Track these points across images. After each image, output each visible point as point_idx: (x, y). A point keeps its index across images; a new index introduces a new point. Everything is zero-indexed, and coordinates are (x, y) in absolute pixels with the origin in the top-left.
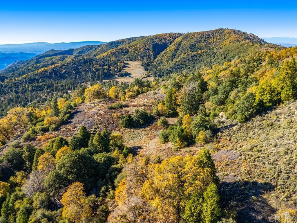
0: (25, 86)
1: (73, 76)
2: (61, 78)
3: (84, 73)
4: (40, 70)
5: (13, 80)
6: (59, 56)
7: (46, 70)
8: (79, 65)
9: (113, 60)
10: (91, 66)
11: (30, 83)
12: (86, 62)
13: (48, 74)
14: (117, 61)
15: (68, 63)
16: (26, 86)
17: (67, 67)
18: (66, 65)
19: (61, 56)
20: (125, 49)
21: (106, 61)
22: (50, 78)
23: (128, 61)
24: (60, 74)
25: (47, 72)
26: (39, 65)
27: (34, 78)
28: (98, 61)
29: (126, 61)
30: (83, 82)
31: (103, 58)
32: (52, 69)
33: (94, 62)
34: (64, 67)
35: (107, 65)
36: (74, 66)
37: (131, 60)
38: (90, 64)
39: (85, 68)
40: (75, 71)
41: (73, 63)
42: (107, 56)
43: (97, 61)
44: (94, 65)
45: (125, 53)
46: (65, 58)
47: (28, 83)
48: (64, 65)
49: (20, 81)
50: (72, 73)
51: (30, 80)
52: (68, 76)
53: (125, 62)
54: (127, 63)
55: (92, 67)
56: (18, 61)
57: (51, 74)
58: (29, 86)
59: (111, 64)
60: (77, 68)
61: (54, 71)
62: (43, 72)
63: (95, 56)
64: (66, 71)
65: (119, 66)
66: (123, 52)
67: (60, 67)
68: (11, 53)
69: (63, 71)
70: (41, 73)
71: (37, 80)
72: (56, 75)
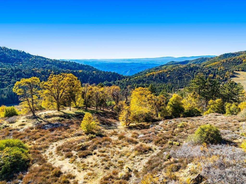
1: (175, 81)
2: (164, 81)
3: (186, 79)
4: (149, 74)
7: (153, 74)
8: (184, 72)
9: (221, 69)
10: (195, 73)
12: (191, 69)
13: (154, 77)
14: (226, 70)
15: (174, 70)
16: (134, 85)
17: (172, 73)
18: (172, 71)
20: (238, 59)
21: (213, 69)
22: (154, 81)
23: (239, 71)
24: (164, 78)
25: (154, 76)
27: (142, 80)
28: (204, 70)
29: (236, 71)
30: (183, 88)
31: (210, 67)
32: (158, 74)
33: (199, 70)
34: (169, 72)
35: (212, 73)
36: (179, 72)
37: (243, 71)
38: (195, 72)
39: (189, 75)
40: (178, 77)
41: (178, 69)
42: (215, 65)
43: (202, 69)
44: (198, 73)
45: (238, 63)
47: (136, 83)
50: (175, 79)
51: (139, 81)
52: (170, 81)
53: (234, 72)
54: (237, 73)
55: (196, 75)
57: (156, 77)
59: (217, 73)
60: (181, 74)
61: (159, 75)
62: (151, 76)
63: (204, 65)
64: (169, 76)
65: (226, 75)
66: (235, 62)
67: (166, 72)
69: (167, 76)
70: (149, 76)
71: (144, 81)
72: (160, 78)
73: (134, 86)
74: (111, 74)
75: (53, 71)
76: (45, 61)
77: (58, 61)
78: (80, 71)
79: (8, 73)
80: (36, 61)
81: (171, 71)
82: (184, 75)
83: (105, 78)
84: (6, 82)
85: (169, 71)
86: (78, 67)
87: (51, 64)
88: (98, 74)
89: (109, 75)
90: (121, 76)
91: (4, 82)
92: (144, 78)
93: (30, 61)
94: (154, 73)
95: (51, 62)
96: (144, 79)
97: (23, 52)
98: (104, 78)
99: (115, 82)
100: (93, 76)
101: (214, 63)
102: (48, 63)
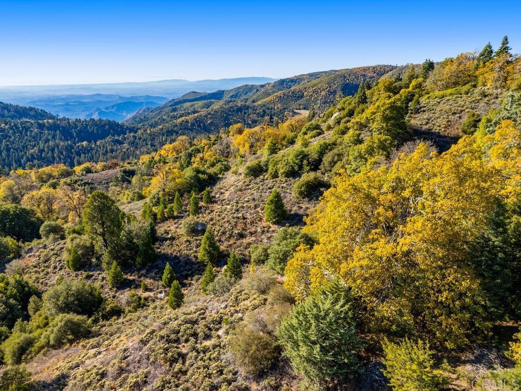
0: (162, 139)
2: (205, 130)
4: (180, 120)
5: (149, 131)
6: (203, 102)
7: (187, 120)
8: (230, 115)
9: (278, 108)
10: (246, 115)
11: (167, 136)
12: (240, 110)
13: (189, 125)
14: (285, 109)
15: (215, 112)
17: (213, 116)
18: (213, 114)
19: (206, 101)
20: (298, 92)
21: (268, 109)
22: (192, 130)
23: (300, 109)
24: (204, 125)
25: (188, 122)
27: (172, 130)
28: (256, 109)
29: (297, 109)
31: (264, 106)
32: (195, 119)
33: (250, 111)
34: (209, 116)
35: (268, 115)
36: (223, 116)
38: (245, 113)
39: (238, 118)
41: (221, 111)
42: (270, 103)
43: (254, 109)
44: (249, 115)
45: (298, 97)
46: (211, 105)
47: (165, 135)
48: (210, 114)
49: (156, 133)
53: (295, 111)
54: (297, 113)
55: (247, 117)
57: (193, 125)
58: (166, 139)
59: (275, 113)
60: (226, 118)
61: (196, 121)
62: (183, 123)
63: (254, 102)
64: (211, 122)
65: (286, 116)
66: (295, 97)
67: (205, 116)
69: (209, 122)
70: (180, 124)
72: (199, 126)
78: (50, 121)
82: (231, 119)
85: (209, 114)
101: (267, 99)
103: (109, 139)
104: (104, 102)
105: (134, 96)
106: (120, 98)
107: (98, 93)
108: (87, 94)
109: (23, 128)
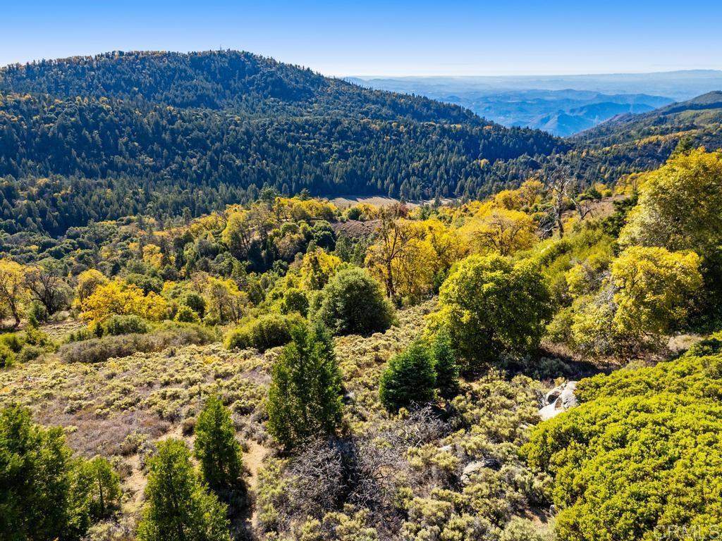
4: (646, 140)
5: (584, 154)
7: (658, 141)
11: (611, 164)
13: (660, 150)
16: (603, 168)
17: (714, 139)
18: (715, 136)
22: (660, 159)
25: (659, 145)
26: (656, 129)
27: (624, 156)
32: (674, 141)
47: (608, 163)
48: (709, 134)
49: (595, 157)
51: (616, 158)
56: (622, 115)
57: (665, 150)
58: (606, 169)
62: (650, 145)
67: (696, 138)
68: (617, 95)
70: (645, 147)
71: (630, 161)
73: (602, 170)
74: (531, 136)
75: (405, 127)
76: (359, 95)
77: (389, 94)
78: (459, 126)
79: (320, 129)
80: (340, 94)
81: (714, 134)
83: (517, 147)
84: (325, 149)
85: (706, 135)
86: (435, 111)
87: (374, 103)
88: (498, 134)
89: (528, 138)
90: (557, 141)
91: (321, 149)
92: (631, 150)
93: (330, 95)
94: (660, 138)
95: (373, 97)
96: (631, 155)
97: (308, 69)
98: (515, 144)
99: (548, 157)
100: (487, 138)
102: (367, 100)
103: (521, 159)
104: (573, 101)
105: (620, 94)
106: (599, 96)
107: (569, 88)
108: (554, 89)
109: (421, 133)
